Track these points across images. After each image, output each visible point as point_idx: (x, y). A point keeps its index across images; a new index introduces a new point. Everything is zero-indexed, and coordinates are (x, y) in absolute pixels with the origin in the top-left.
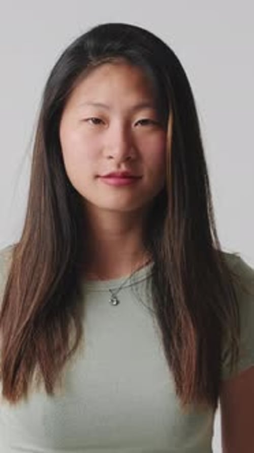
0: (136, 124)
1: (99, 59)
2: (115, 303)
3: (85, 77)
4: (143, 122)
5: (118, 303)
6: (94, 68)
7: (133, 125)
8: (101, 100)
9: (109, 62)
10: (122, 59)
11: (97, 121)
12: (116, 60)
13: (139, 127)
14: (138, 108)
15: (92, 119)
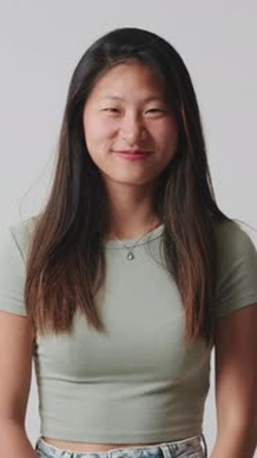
0: (147, 112)
1: (115, 61)
2: (130, 257)
3: (104, 75)
4: (152, 111)
5: (133, 257)
6: (111, 67)
7: (144, 112)
8: (116, 94)
9: (123, 63)
10: (134, 60)
11: (114, 110)
12: (129, 60)
13: (149, 115)
14: (148, 100)
15: (110, 109)
